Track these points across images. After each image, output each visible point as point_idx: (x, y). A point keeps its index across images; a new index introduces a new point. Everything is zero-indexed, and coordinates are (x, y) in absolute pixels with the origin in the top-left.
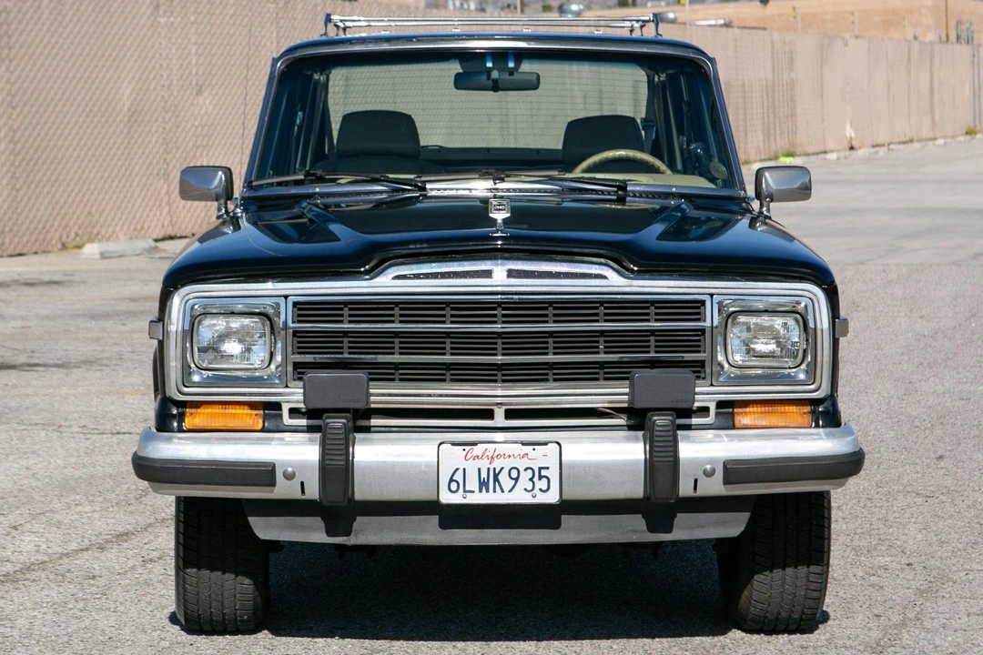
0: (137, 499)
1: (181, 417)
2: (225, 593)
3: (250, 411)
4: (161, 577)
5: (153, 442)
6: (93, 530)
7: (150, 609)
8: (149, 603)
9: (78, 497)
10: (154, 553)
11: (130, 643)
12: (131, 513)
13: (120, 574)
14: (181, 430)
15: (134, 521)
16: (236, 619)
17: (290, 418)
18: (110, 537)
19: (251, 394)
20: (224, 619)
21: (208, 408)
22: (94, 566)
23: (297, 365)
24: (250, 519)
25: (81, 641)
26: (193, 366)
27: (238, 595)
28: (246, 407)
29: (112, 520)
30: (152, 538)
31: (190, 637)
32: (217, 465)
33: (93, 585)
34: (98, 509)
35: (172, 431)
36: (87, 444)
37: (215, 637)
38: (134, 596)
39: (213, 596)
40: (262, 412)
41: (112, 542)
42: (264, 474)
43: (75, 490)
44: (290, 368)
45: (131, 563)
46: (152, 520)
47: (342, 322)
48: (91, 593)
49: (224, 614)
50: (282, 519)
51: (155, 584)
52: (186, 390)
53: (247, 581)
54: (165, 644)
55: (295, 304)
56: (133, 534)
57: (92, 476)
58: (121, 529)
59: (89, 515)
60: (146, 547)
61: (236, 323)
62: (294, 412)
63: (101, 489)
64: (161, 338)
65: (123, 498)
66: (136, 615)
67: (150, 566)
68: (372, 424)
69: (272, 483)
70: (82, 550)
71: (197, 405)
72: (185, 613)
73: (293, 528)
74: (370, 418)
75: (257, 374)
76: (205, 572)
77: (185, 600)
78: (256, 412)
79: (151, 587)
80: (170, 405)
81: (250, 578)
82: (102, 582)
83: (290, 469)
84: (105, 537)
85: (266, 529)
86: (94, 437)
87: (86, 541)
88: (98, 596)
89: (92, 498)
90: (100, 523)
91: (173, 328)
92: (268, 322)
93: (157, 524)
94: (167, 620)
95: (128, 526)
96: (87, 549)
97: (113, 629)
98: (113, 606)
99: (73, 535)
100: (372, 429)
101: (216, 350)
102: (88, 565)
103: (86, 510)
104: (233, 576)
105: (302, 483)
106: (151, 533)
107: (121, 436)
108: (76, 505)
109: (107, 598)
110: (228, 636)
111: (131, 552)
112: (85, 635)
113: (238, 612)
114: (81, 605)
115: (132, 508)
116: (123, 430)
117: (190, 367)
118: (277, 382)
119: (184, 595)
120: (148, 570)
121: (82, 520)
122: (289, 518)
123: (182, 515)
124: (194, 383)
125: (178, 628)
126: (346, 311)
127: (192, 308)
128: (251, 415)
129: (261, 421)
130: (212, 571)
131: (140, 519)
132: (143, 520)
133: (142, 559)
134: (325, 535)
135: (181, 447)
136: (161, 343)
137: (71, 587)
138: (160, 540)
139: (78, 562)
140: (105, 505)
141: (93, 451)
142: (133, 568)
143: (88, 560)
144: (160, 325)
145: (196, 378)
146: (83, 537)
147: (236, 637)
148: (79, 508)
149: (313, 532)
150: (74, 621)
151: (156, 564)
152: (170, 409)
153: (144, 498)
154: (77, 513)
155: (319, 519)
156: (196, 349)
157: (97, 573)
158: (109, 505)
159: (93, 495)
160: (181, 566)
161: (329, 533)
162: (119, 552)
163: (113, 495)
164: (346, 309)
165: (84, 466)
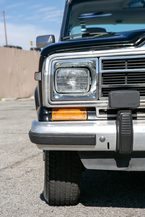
0: (20, 151)
1: (50, 115)
2: (67, 190)
3: (80, 112)
4: (33, 178)
5: (39, 126)
6: (8, 161)
7: (32, 193)
8: (31, 190)
9: (3, 151)
10: (29, 169)
11: (27, 211)
12: (19, 155)
13: (19, 177)
14: (50, 121)
15: (21, 158)
16: (70, 200)
17: (100, 114)
18: (14, 163)
19: (82, 104)
20: (65, 200)
21: (62, 111)
22: (9, 174)
23: (103, 89)
24: (82, 160)
25: (7, 211)
26: (55, 92)
27: (72, 191)
28: (79, 110)
29: (14, 158)
30: (27, 163)
31: (51, 207)
32: (69, 136)
33: (9, 182)
34: (9, 154)
35: (46, 121)
36: (5, 136)
37: (61, 207)
38: (25, 187)
39: (61, 192)
40: (86, 112)
41: (14, 165)
42: (91, 139)
43: (2, 149)
44: (100, 91)
45: (22, 173)
46: (26, 157)
47: (124, 68)
48: (9, 186)
49: (65, 198)
50: (96, 160)
51: (32, 181)
52: (53, 102)
53: (76, 185)
54: (41, 211)
55: (103, 61)
56: (21, 162)
57: (7, 144)
58: (17, 160)
59: (7, 156)
60: (26, 166)
61: (75, 72)
62: (101, 111)
63: (9, 148)
64: (40, 80)
65: (16, 150)
66: (27, 196)
67: (29, 174)
68: (138, 116)
69: (94, 144)
70: (5, 168)
71: (57, 109)
72: (49, 198)
73: (102, 164)
74: (136, 113)
75: (84, 95)
76: (59, 182)
77: (50, 193)
78: (84, 112)
79: (30, 183)
80: (45, 110)
81: (77, 184)
82: (12, 181)
83: (102, 137)
84: (12, 163)
85: (89, 164)
86: (7, 134)
87: (6, 165)
88: (12, 187)
89: (7, 151)
90: (10, 159)
91: (46, 74)
92: (89, 71)
93: (28, 159)
94: (40, 198)
95: (19, 159)
96: (7, 168)
97: (19, 203)
98: (18, 192)
99: (2, 163)
100: (138, 118)
101: (66, 84)
102: (7, 174)
103: (6, 154)
104: (70, 183)
105: (108, 143)
106: (26, 162)
107: (14, 134)
108: (3, 153)
109: (15, 188)
110: (66, 206)
111: (21, 169)
112: (8, 207)
113: (71, 198)
114: (6, 192)
115: (19, 154)
116: (14, 132)
117: (54, 92)
118: (94, 97)
119: (49, 191)
120: (28, 176)
121: (5, 158)
122: (99, 159)
123: (48, 158)
124: (56, 99)
125: (44, 202)
126: (126, 64)
127: (55, 64)
128: (81, 113)
129: (86, 116)
130: (61, 181)
131: (22, 157)
132: (24, 157)
133: (25, 171)
134: (116, 166)
135: (51, 128)
136: (40, 82)
137: (2, 183)
138: (30, 164)
139: (4, 173)
140: (11, 153)
141: (7, 138)
142: (23, 175)
143: (7, 172)
144: (40, 73)
145: (57, 97)
146: (5, 163)
147: (69, 207)
148: (4, 154)
149: (111, 165)
150: (3, 200)
151: (30, 173)
152: (45, 112)
153: (22, 151)
154: (3, 156)
155: (113, 159)
156: (56, 84)
157: (11, 177)
158: (12, 153)
159: (8, 150)
160: (48, 179)
161: (118, 166)
162: (17, 169)
163: (13, 150)
164: (126, 63)
165: (4, 142)
